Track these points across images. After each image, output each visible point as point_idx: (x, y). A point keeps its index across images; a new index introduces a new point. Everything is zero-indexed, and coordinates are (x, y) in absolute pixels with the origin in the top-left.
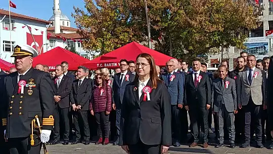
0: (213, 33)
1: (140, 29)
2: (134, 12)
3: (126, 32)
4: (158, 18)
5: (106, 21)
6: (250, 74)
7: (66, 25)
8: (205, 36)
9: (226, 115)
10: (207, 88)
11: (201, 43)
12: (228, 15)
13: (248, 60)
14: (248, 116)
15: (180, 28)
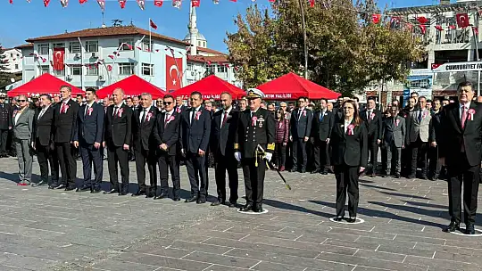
0: (375, 65)
1: (297, 58)
2: (290, 39)
3: (281, 60)
4: (317, 47)
5: (261, 48)
6: (420, 115)
7: (202, 46)
8: (366, 67)
9: (394, 150)
10: (379, 125)
11: (362, 75)
12: (393, 46)
13: (419, 101)
14: (415, 151)
15: (339, 59)
